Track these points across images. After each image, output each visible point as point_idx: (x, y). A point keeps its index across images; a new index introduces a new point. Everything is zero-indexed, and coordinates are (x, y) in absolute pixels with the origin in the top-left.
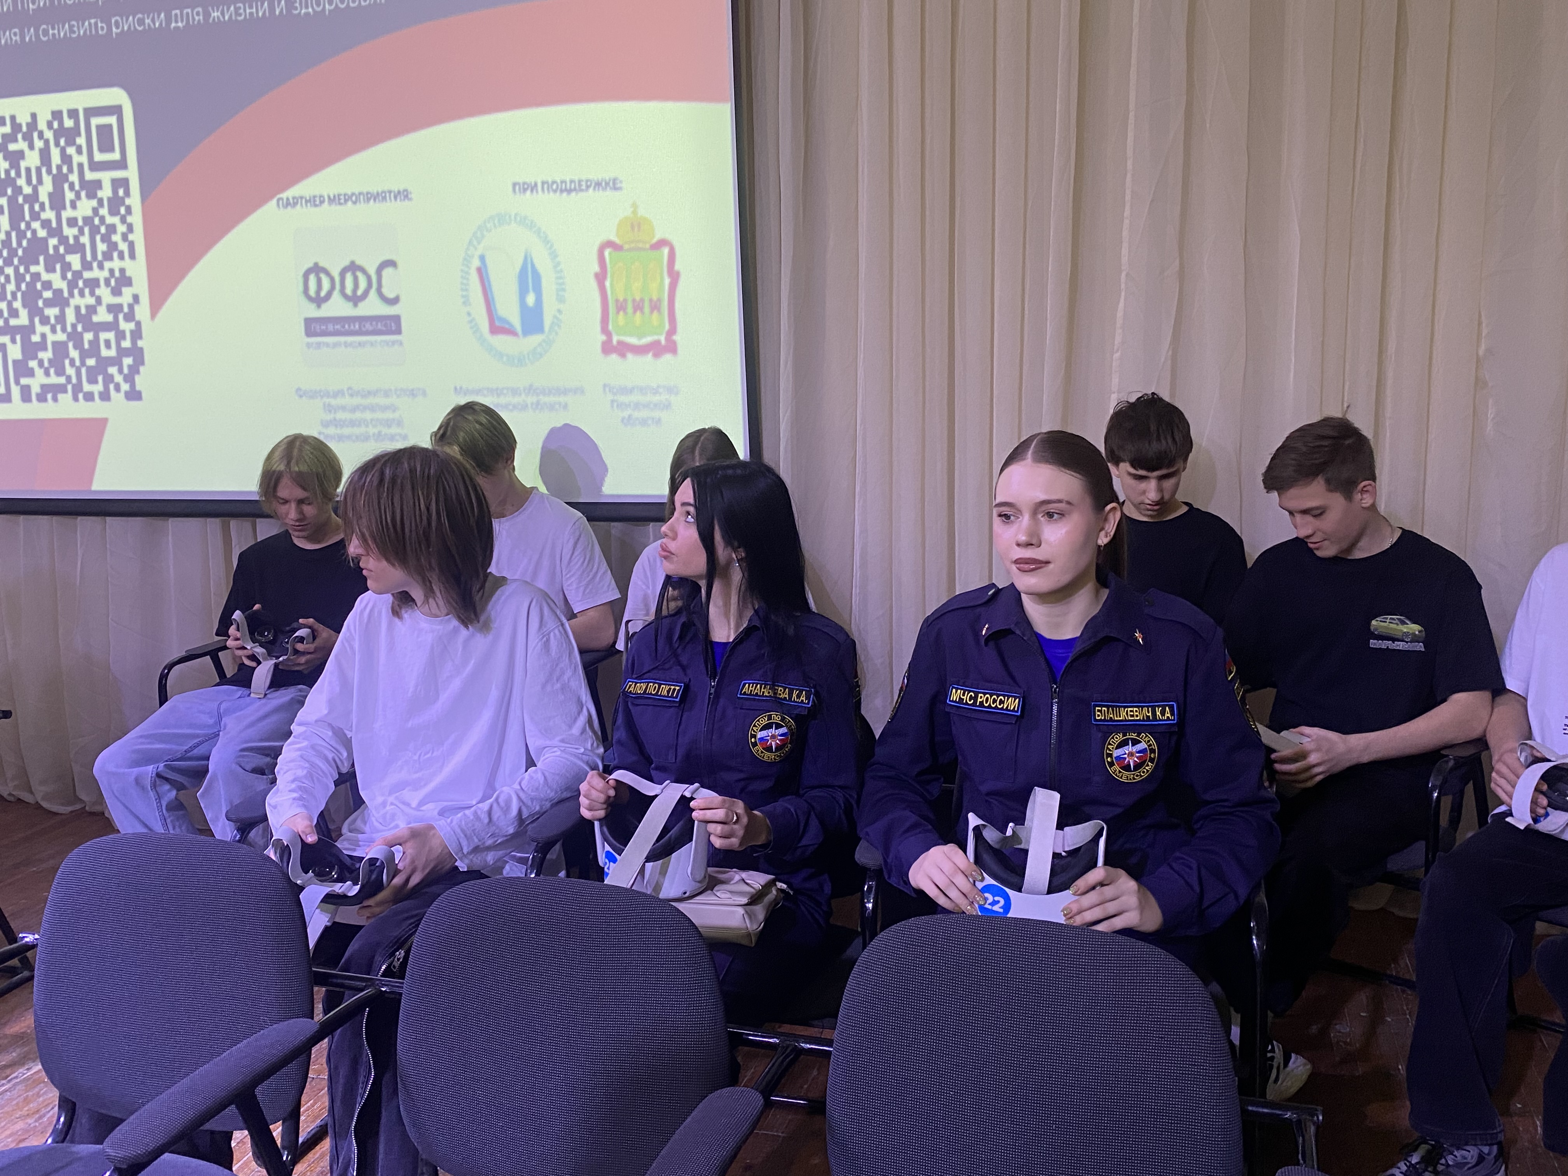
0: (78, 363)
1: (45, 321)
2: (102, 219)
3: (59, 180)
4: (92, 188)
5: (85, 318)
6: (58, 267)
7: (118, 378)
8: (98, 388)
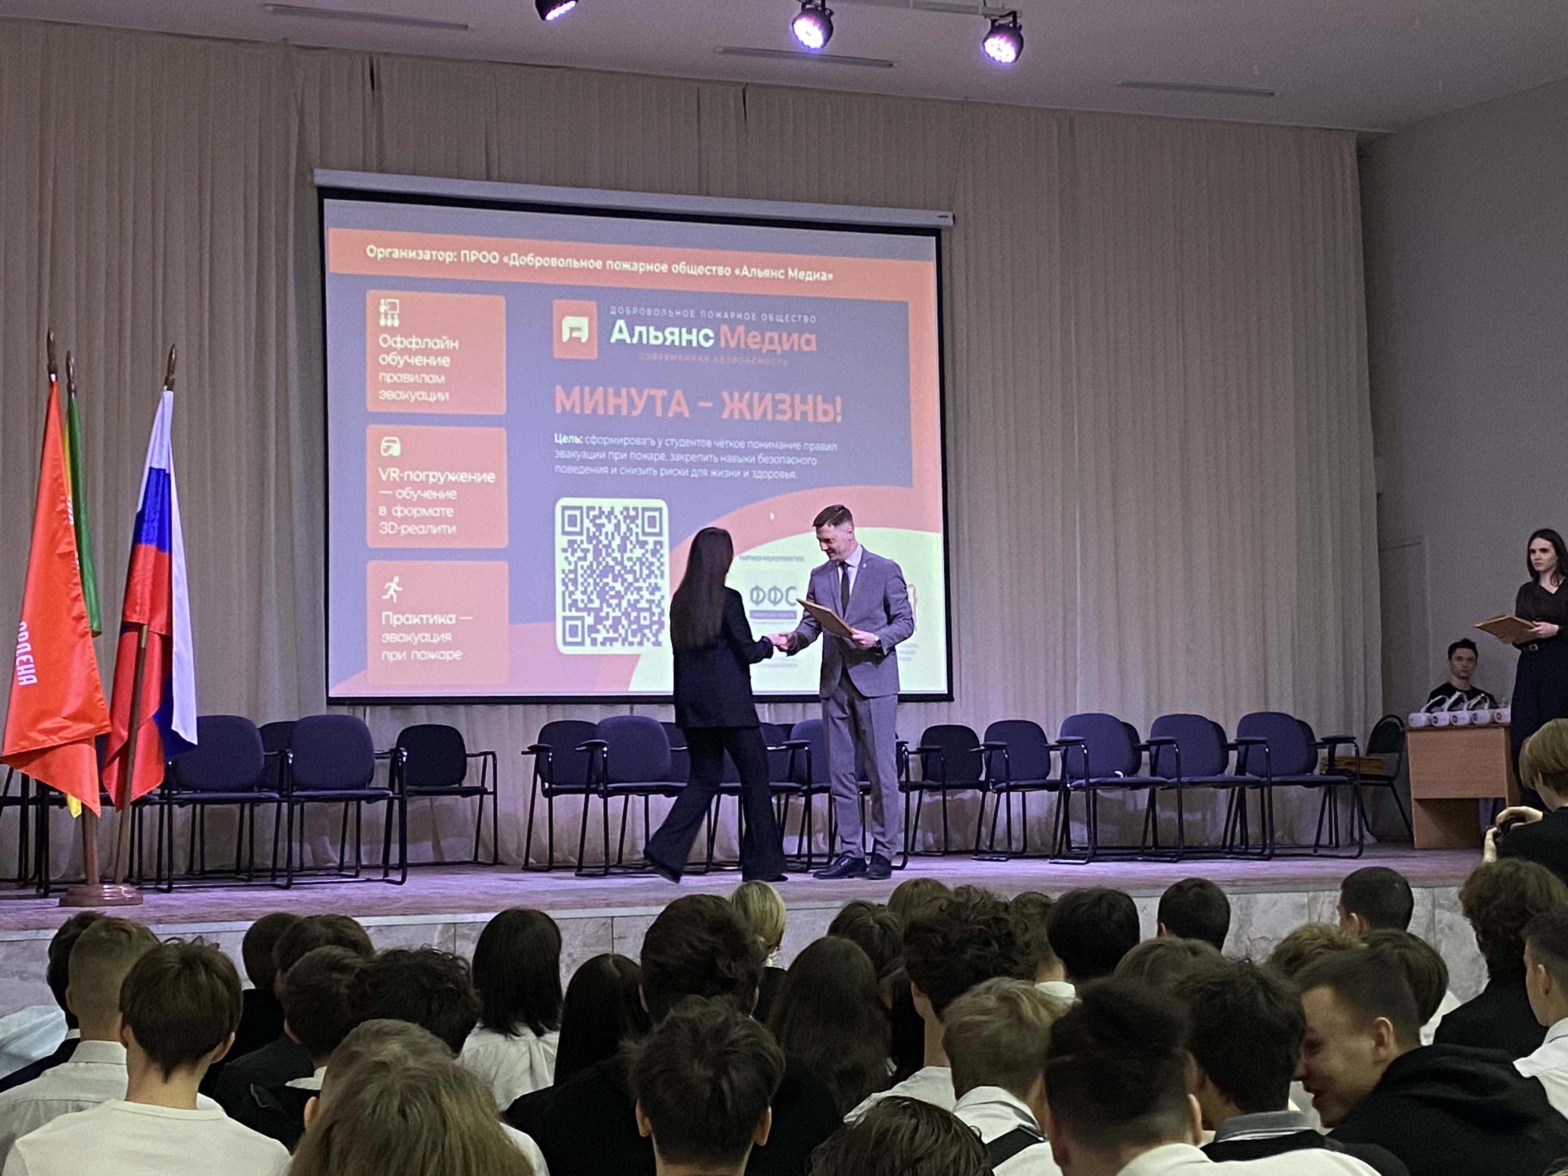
0: (626, 627)
1: (609, 605)
2: (647, 559)
3: (624, 539)
4: (643, 544)
5: (633, 605)
6: (620, 580)
7: (649, 635)
8: (638, 639)
